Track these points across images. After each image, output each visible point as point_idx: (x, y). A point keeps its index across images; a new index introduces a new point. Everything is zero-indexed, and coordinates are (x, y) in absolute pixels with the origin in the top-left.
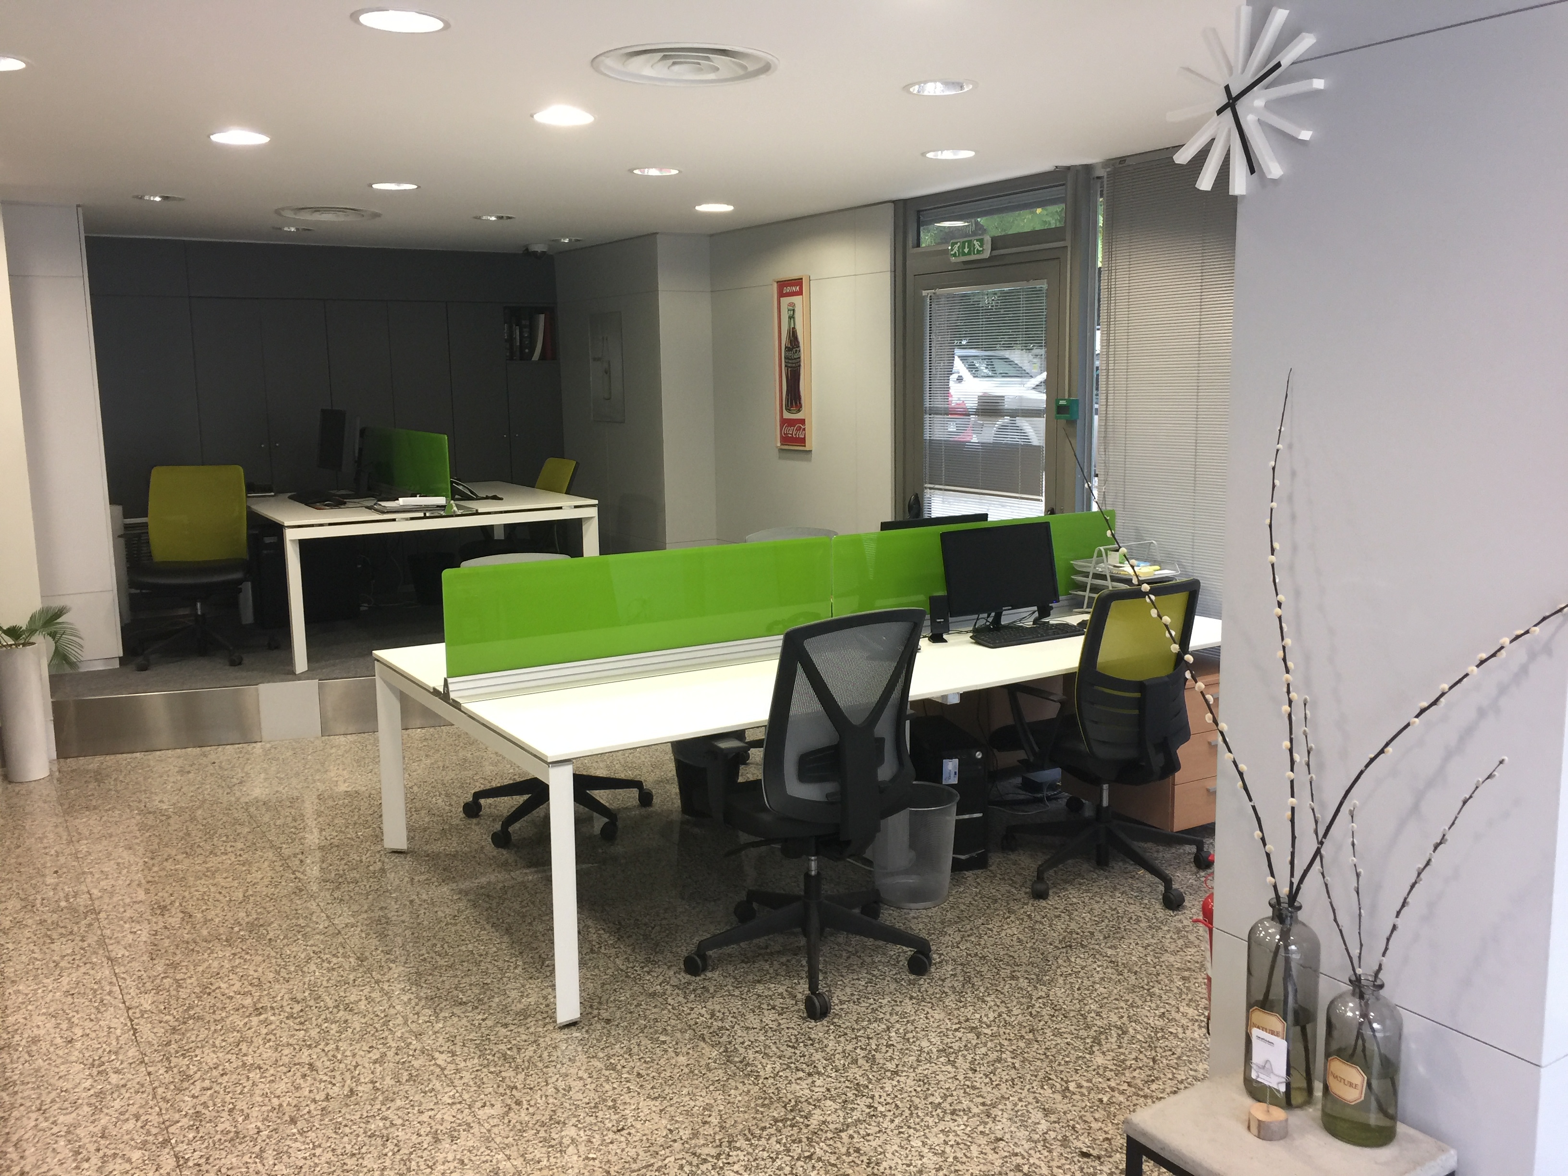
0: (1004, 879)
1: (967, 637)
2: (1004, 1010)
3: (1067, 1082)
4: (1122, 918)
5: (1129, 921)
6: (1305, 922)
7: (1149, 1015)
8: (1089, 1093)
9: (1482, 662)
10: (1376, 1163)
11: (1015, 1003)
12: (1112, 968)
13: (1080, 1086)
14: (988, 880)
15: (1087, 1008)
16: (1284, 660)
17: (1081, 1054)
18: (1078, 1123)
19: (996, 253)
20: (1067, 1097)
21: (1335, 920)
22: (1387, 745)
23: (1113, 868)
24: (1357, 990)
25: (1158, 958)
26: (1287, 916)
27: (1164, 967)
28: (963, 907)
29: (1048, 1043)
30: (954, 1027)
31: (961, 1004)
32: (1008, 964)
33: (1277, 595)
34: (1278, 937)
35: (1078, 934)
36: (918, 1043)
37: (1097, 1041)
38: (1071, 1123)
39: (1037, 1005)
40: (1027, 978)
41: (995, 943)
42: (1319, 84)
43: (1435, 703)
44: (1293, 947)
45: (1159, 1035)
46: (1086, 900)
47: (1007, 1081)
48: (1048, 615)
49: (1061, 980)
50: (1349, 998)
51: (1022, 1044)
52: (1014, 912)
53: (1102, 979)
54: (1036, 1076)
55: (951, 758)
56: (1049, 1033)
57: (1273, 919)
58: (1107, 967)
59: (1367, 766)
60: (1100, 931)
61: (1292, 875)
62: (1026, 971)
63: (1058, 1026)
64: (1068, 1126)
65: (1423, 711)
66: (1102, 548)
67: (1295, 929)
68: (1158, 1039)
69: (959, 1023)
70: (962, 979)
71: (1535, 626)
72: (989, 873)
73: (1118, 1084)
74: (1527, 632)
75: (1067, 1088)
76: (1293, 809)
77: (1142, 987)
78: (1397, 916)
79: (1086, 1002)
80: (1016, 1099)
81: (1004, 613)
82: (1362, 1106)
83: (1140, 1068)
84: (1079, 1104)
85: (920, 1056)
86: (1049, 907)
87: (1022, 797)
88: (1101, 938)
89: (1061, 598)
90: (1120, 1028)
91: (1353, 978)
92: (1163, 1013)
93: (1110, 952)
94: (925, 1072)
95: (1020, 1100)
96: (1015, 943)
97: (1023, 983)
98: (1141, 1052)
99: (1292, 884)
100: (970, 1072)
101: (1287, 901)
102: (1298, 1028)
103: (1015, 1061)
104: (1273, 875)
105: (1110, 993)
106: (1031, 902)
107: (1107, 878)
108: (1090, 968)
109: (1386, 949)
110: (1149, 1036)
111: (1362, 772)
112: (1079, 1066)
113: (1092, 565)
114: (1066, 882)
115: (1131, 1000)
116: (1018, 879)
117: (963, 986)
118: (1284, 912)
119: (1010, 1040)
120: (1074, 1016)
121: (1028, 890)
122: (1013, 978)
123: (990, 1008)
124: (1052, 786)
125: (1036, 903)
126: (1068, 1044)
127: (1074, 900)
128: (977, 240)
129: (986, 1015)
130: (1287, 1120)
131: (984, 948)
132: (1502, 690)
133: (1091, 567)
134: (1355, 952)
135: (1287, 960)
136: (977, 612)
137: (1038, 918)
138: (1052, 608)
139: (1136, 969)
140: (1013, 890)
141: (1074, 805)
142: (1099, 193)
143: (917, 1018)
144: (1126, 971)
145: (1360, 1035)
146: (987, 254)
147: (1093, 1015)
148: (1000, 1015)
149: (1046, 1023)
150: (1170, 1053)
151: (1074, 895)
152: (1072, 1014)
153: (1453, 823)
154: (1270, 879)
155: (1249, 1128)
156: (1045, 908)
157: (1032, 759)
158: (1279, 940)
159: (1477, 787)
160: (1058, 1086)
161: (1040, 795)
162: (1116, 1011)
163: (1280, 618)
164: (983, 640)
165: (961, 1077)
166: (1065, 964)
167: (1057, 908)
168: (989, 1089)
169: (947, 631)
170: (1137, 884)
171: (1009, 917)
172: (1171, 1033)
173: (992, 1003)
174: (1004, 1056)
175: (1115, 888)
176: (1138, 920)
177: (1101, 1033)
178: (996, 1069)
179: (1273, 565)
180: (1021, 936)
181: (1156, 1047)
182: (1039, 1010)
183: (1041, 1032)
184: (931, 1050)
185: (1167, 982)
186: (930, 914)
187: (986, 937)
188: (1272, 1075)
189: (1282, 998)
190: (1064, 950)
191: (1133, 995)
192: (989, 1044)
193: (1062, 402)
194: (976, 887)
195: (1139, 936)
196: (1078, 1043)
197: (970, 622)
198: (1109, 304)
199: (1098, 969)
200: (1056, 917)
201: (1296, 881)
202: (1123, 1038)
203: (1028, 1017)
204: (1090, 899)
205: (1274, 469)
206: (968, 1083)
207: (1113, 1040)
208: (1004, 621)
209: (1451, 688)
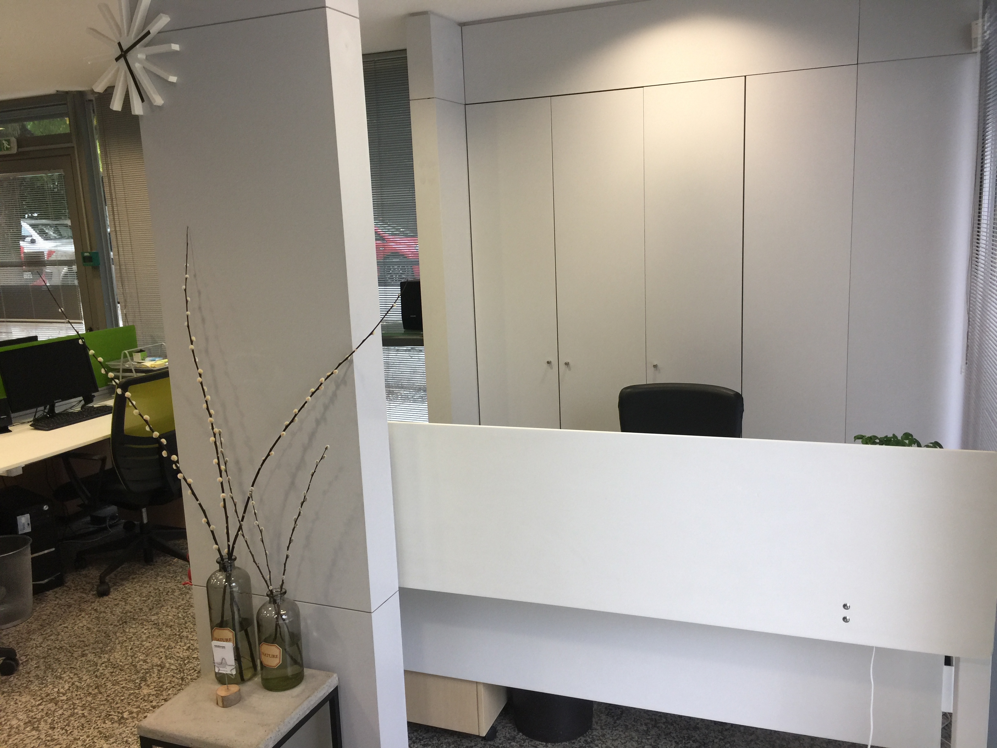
0: (77, 589)
1: (28, 426)
2: (76, 679)
3: (122, 713)
4: (162, 593)
5: (167, 594)
6: (239, 566)
7: (180, 651)
8: (138, 715)
9: (313, 393)
10: (292, 697)
11: (84, 672)
12: (155, 628)
13: (131, 713)
14: (66, 592)
15: (137, 659)
16: (208, 409)
17: (132, 692)
18: (130, 738)
19: (20, 150)
20: (122, 723)
21: (254, 561)
22: (271, 450)
23: (156, 562)
24: (272, 600)
25: (186, 612)
26: (228, 567)
27: (190, 617)
28: (44, 617)
29: (109, 692)
30: (37, 703)
31: (43, 686)
32: (79, 647)
33: (198, 369)
34: (224, 580)
35: (131, 612)
36: (8, 723)
37: (144, 679)
38: (125, 739)
39: (101, 669)
40: (94, 653)
41: (70, 636)
42: (176, 47)
43: (292, 421)
44: (234, 584)
45: (186, 662)
46: (138, 588)
47: (78, 727)
48: (91, 401)
49: (118, 647)
50: (269, 605)
51: (89, 699)
52: (83, 610)
53: (148, 637)
54: (100, 717)
55: (23, 514)
56: (109, 685)
57: (220, 570)
58: (151, 629)
59: (262, 465)
60: (147, 606)
61: (228, 541)
62: (93, 648)
63: (116, 678)
64: (123, 742)
65: (287, 427)
66: (126, 352)
67: (234, 573)
68: (185, 665)
69: (42, 699)
70: (44, 667)
71: (336, 369)
72: (65, 588)
73: (158, 703)
74: (332, 373)
75: (122, 717)
76: (224, 500)
77: (176, 634)
78: (288, 550)
79: (136, 656)
80: (85, 737)
81: (57, 404)
82: (283, 666)
83: (173, 687)
84: (131, 725)
85: (10, 732)
86: (110, 600)
87: (91, 529)
88: (147, 610)
89: (99, 389)
90: (160, 665)
91: (269, 593)
92: (189, 647)
93: (153, 618)
94: (15, 742)
95: (88, 737)
96: (85, 631)
97: (91, 657)
98: (174, 677)
99: (229, 546)
100: (50, 730)
101: (227, 557)
102: (243, 632)
103: (84, 712)
104: (217, 544)
105: (154, 645)
106: (98, 600)
107: (152, 570)
108: (139, 633)
109: (285, 570)
110: (180, 665)
111: (259, 469)
112: (131, 699)
113: (121, 363)
114: (122, 580)
115: (167, 645)
116: (88, 587)
117: (45, 672)
118: (226, 564)
119: (81, 698)
120: (128, 668)
121: (95, 592)
122: (83, 655)
123: (65, 682)
124: (113, 517)
125: (101, 599)
126: (123, 688)
127: (129, 590)
128: (5, 140)
129: (63, 687)
130: (240, 690)
131: (60, 642)
132: (326, 407)
133: (120, 364)
134: (267, 578)
135: (232, 593)
136: (36, 406)
137: (103, 609)
138: (94, 396)
139: (171, 623)
140: (84, 595)
141: (129, 526)
142: (92, 111)
143: (8, 706)
144: (164, 627)
145: (277, 625)
146: (14, 150)
147: (141, 663)
148: (73, 684)
149: (107, 678)
150: (193, 671)
151: (128, 587)
152: (126, 667)
153: (309, 488)
154: (215, 546)
155: (217, 704)
156: (107, 601)
157: (86, 502)
158: (226, 582)
159: (317, 465)
160: (116, 718)
161: (104, 525)
162: (157, 655)
163: (201, 383)
164: (39, 426)
165: (43, 736)
166: (121, 635)
167: (116, 599)
168: (65, 737)
169: (11, 424)
170: (172, 569)
171: (80, 615)
172: (194, 658)
173: (67, 678)
174: (76, 711)
175: (158, 575)
176: (173, 591)
177: (147, 673)
178: (70, 722)
179: (193, 351)
180: (89, 626)
181: (183, 670)
182: (102, 671)
183: (104, 686)
184: (19, 725)
185: (192, 626)
186: (18, 629)
187: (63, 633)
188: (227, 667)
189: (231, 618)
190: (121, 626)
191: (169, 642)
192: (65, 706)
193: (86, 254)
194: (55, 601)
195: (173, 602)
196: (131, 685)
197: (31, 414)
198: (110, 186)
199: (145, 631)
200: (116, 605)
201: (231, 544)
202: (162, 672)
203: (95, 679)
204: (140, 586)
205: (185, 290)
206: (49, 738)
207: (155, 675)
208: (58, 410)
209: (299, 411)
